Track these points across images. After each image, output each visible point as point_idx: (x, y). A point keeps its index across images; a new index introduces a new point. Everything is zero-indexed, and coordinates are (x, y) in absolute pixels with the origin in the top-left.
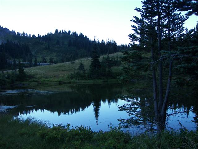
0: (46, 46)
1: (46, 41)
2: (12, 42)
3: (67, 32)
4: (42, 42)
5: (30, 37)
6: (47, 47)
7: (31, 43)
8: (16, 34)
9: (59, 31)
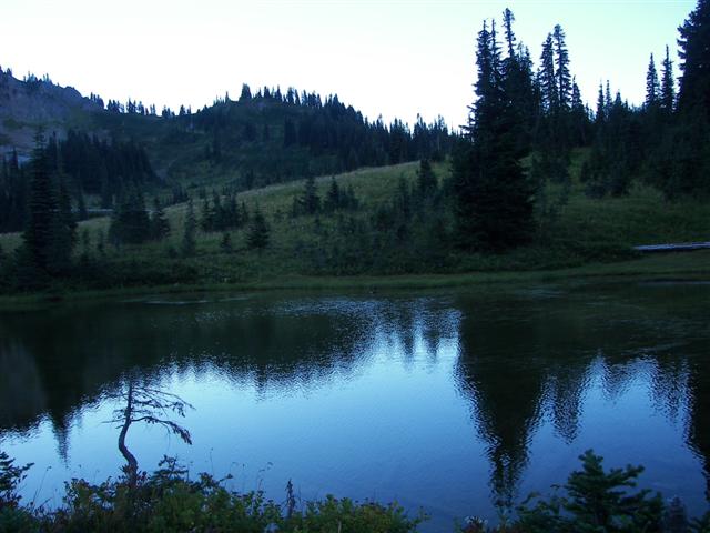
0: (208, 149)
1: (206, 130)
2: (86, 137)
3: (284, 93)
4: (195, 132)
5: (154, 115)
6: (212, 150)
7: (154, 139)
8: (106, 108)
9: (254, 93)
